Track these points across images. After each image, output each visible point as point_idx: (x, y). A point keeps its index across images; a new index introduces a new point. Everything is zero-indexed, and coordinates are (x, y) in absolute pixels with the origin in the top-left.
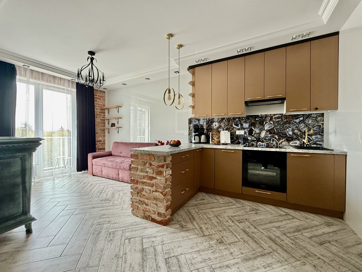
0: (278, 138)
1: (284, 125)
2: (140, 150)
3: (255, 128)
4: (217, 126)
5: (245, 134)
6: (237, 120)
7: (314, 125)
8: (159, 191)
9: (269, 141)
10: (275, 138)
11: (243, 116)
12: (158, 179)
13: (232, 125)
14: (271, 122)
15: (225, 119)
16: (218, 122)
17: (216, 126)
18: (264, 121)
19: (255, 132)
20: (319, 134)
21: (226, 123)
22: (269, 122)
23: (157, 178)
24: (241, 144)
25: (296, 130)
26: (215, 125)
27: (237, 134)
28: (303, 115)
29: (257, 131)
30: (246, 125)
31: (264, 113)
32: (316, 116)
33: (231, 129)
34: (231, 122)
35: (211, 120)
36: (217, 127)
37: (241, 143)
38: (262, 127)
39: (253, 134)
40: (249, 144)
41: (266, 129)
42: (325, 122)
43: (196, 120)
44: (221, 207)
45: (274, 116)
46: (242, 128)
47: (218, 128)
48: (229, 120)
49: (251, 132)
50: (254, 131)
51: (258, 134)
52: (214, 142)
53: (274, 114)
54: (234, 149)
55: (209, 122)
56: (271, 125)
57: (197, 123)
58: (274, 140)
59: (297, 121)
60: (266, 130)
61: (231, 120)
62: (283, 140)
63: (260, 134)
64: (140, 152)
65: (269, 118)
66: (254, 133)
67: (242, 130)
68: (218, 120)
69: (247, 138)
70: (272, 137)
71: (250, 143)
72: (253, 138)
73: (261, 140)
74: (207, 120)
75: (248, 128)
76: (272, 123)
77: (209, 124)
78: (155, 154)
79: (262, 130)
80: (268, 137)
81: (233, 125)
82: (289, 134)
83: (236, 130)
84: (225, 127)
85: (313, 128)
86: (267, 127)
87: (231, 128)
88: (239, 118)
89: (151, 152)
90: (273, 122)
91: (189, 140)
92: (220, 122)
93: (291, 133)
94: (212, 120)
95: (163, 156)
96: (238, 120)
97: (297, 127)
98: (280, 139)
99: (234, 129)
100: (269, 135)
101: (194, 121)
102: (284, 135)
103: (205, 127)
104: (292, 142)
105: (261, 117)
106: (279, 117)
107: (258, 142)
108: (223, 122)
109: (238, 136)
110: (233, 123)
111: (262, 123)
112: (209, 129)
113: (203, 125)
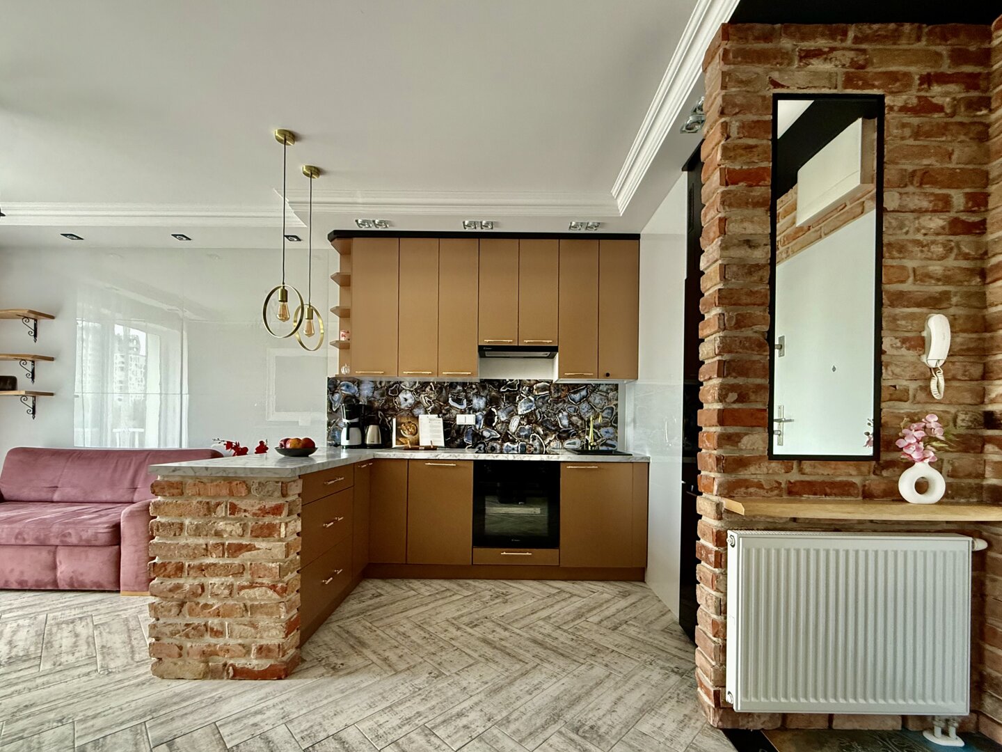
0: (542, 433)
1: (554, 406)
2: (191, 467)
3: (498, 410)
4: (411, 401)
5: (477, 422)
6: (459, 388)
7: (603, 406)
8: (262, 585)
9: (527, 440)
10: (538, 433)
11: (473, 381)
12: (259, 549)
13: (446, 402)
14: (530, 397)
15: (431, 384)
16: (411, 391)
17: (408, 402)
18: (517, 395)
19: (498, 418)
20: (612, 426)
21: (432, 396)
22: (527, 396)
23: (257, 546)
24: (469, 448)
25: (575, 416)
26: (405, 399)
27: (458, 423)
28: (586, 385)
29: (503, 418)
30: (479, 403)
31: (515, 376)
32: (607, 390)
33: (446, 410)
34: (444, 391)
35: (393, 385)
36: (410, 404)
37: (468, 444)
38: (513, 407)
39: (494, 424)
40: (485, 446)
41: (520, 413)
42: (619, 402)
43: (350, 384)
44: (426, 605)
45: (536, 383)
46: (470, 409)
47: (412, 406)
48: (440, 387)
49: (489, 420)
50: (495, 416)
51: (504, 424)
52: (403, 444)
53: (537, 380)
54: (455, 458)
55: (387, 390)
56: (531, 404)
57: (353, 391)
58: (535, 436)
59: (577, 397)
60: (520, 415)
61: (446, 389)
62: (553, 437)
63: (509, 423)
64: (192, 474)
65: (527, 388)
66: (496, 421)
67: (469, 413)
68: (412, 387)
69: (482, 432)
70: (532, 430)
71: (488, 444)
72: (494, 433)
73: (511, 438)
74: (383, 385)
75: (484, 410)
76: (533, 399)
77: (387, 394)
78: (252, 476)
79: (512, 416)
80: (524, 432)
81: (448, 400)
82: (562, 425)
83: (457, 414)
84: (431, 405)
85: (602, 412)
86: (522, 409)
87: (446, 408)
88: (464, 384)
89: (236, 473)
90: (535, 397)
91: (330, 438)
92: (417, 393)
93: (565, 422)
94: (396, 387)
95: (277, 482)
96: (461, 388)
97: (576, 411)
98: (546, 435)
99: (453, 411)
100: (527, 427)
101: (344, 385)
102: (554, 426)
103: (376, 404)
104: (568, 441)
105: (510, 384)
106: (545, 386)
107: (504, 441)
108: (425, 391)
109: (460, 429)
110: (450, 396)
111: (512, 399)
112: (389, 408)
113: (373, 399)
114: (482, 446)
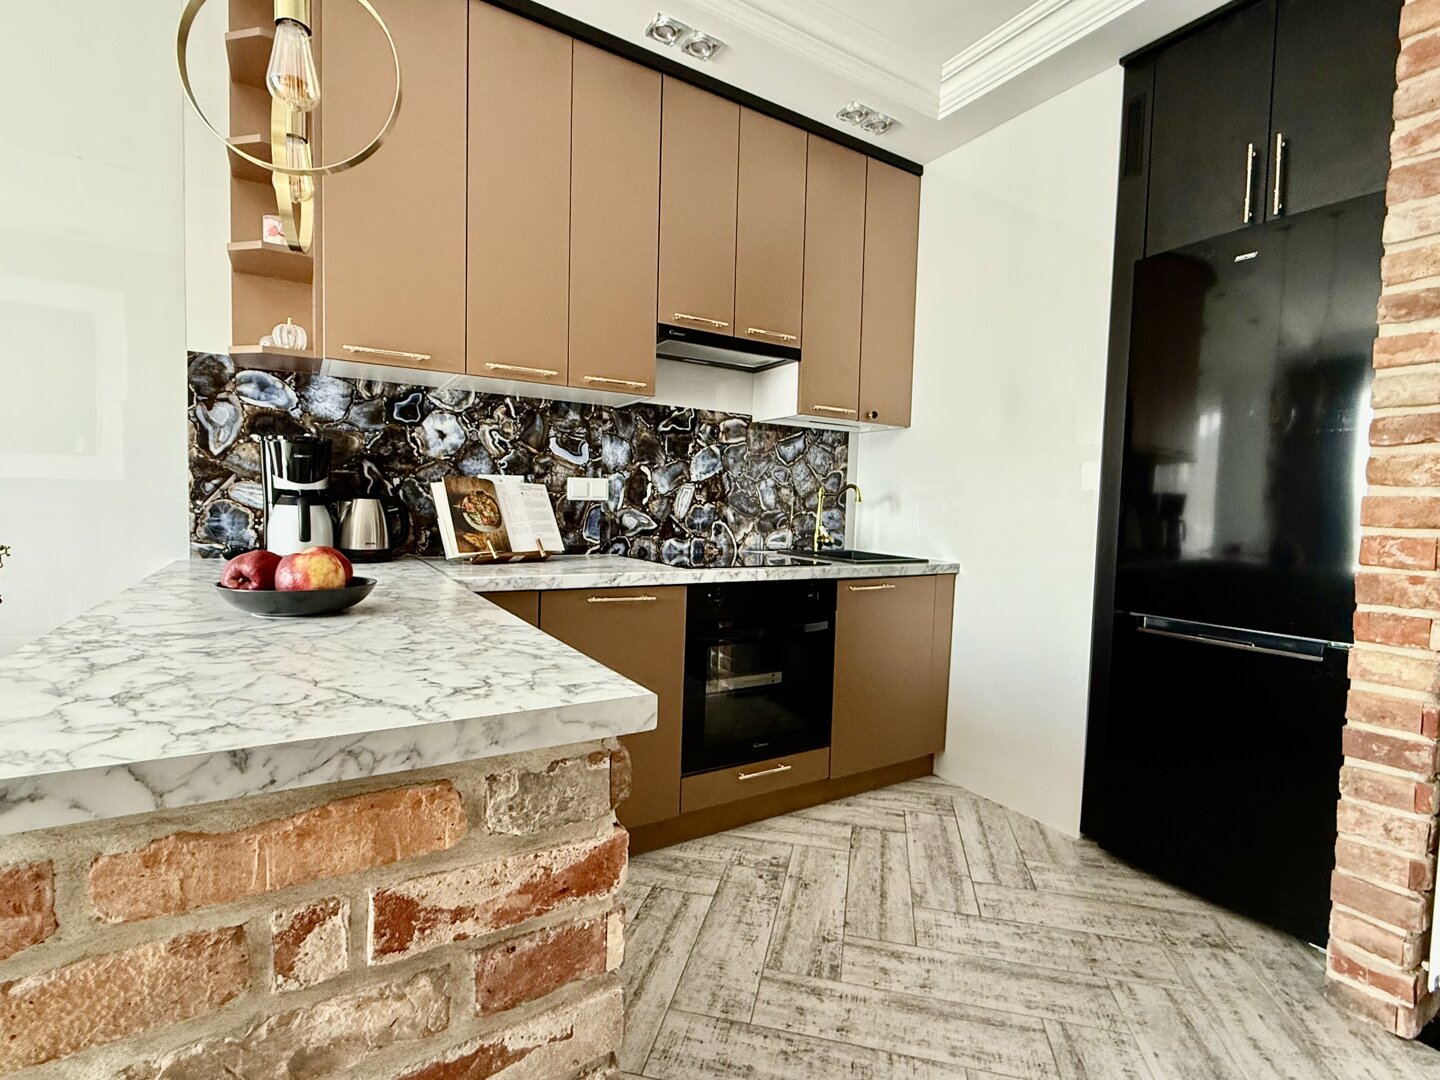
0: (732, 518)
1: (752, 466)
3: (653, 470)
4: (455, 438)
5: (610, 496)
6: (573, 416)
7: (827, 471)
9: (705, 534)
10: (725, 520)
11: (605, 403)
13: (543, 446)
14: (713, 447)
15: (508, 401)
16: (457, 415)
17: (447, 440)
18: (690, 440)
19: (653, 487)
20: (838, 507)
21: (510, 431)
22: (708, 445)
24: (593, 552)
25: (784, 486)
26: (440, 433)
27: (570, 497)
28: (804, 430)
29: (664, 488)
30: (615, 453)
31: (689, 404)
32: (833, 442)
33: (542, 465)
34: (538, 422)
35: (406, 395)
36: (454, 447)
37: (592, 545)
38: (681, 465)
39: (645, 501)
40: (627, 548)
41: (694, 479)
42: (849, 465)
43: (270, 379)
45: (725, 419)
47: (459, 451)
48: (529, 411)
49: (635, 491)
50: (648, 482)
51: (665, 501)
52: (476, 549)
53: (725, 414)
54: (653, 583)
55: (390, 406)
56: (714, 460)
57: (281, 401)
58: (720, 526)
59: (789, 451)
60: (695, 483)
61: (543, 416)
62: (750, 528)
63: (674, 499)
65: (709, 428)
66: (649, 495)
67: (596, 476)
68: (458, 404)
69: (621, 518)
70: (715, 513)
71: (632, 542)
72: (645, 519)
73: (677, 530)
74: (377, 390)
75: (625, 469)
76: (717, 451)
77: (390, 418)
79: (680, 483)
80: (700, 517)
81: (548, 443)
82: (765, 505)
83: (568, 476)
84: (507, 453)
85: (825, 481)
86: (699, 469)
87: (542, 461)
88: (584, 409)
90: (721, 446)
91: (201, 533)
92: (472, 420)
93: (770, 499)
94: (415, 400)
96: (577, 417)
97: (787, 477)
98: (739, 523)
99: (559, 469)
100: (707, 507)
101: (249, 381)
102: (751, 505)
103: (357, 442)
104: (774, 535)
105: (676, 417)
106: (739, 426)
107: (665, 535)
108: (492, 417)
109: (575, 510)
110: (552, 433)
111: (680, 449)
112: (395, 454)
113: (345, 426)
114: (621, 547)
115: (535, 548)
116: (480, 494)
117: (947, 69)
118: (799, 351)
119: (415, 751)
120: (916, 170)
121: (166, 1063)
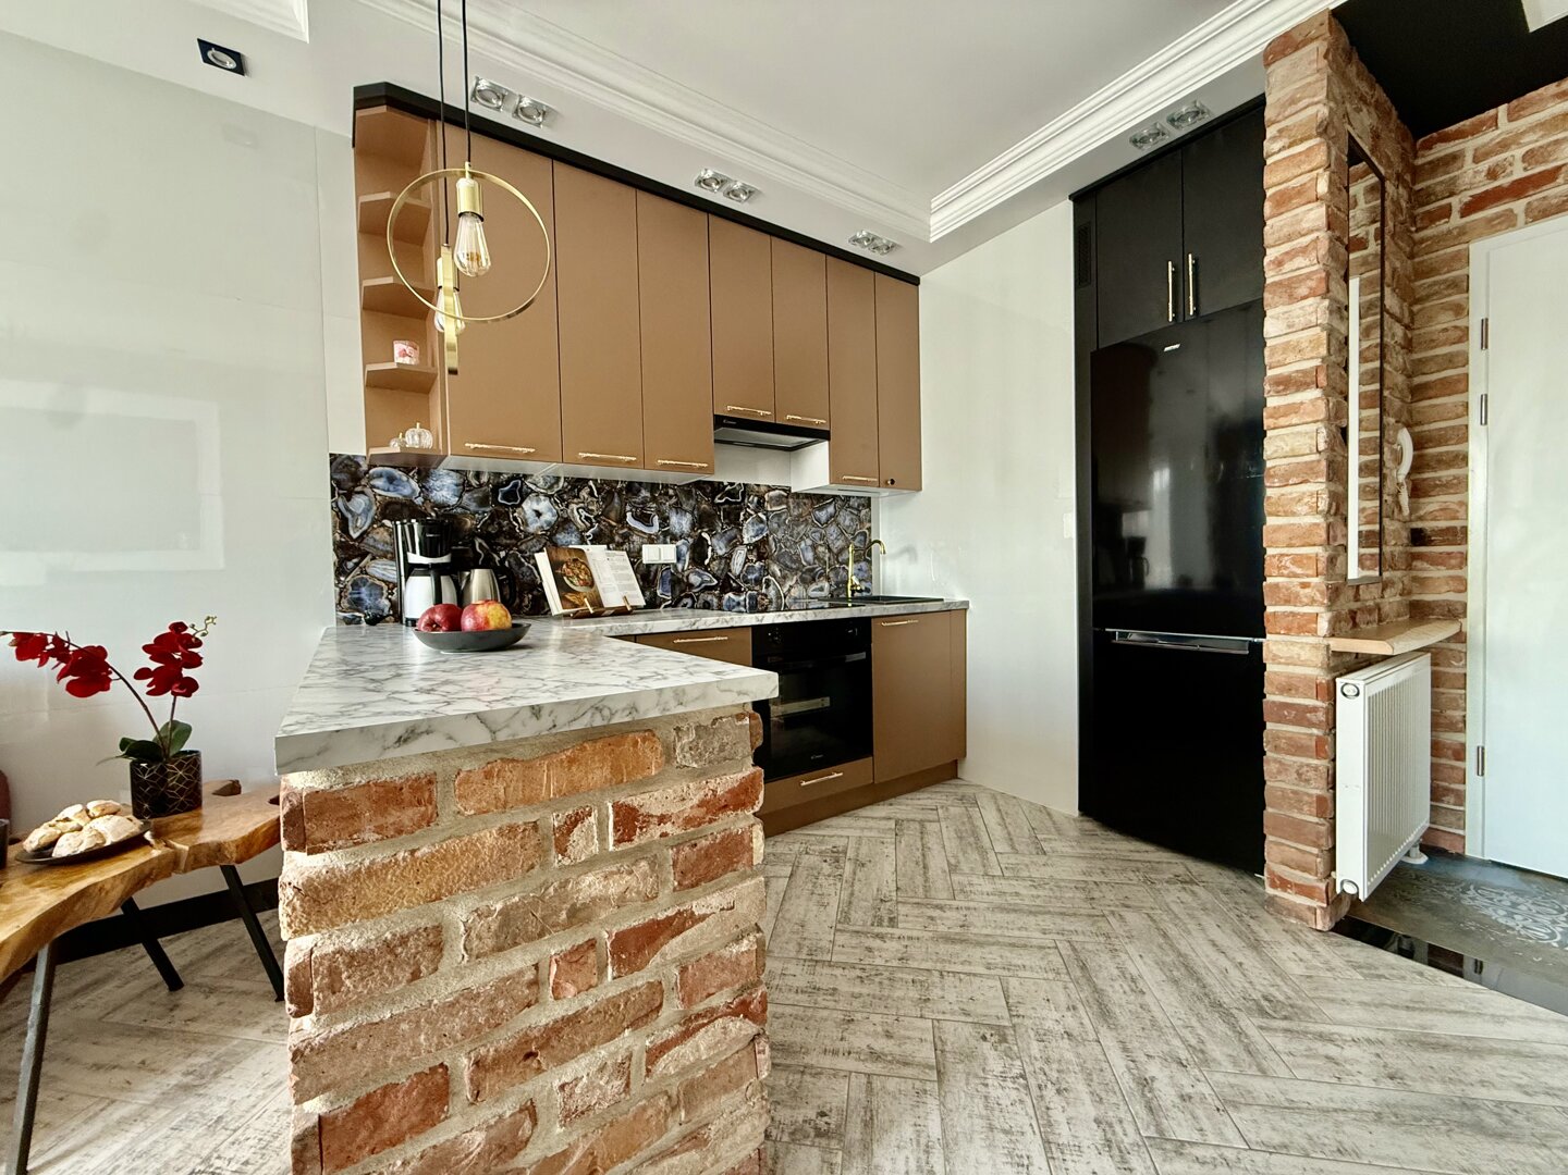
0: (779, 573)
1: (793, 529)
3: (712, 536)
4: (549, 516)
5: (679, 559)
6: (645, 493)
7: (855, 531)
9: (757, 588)
10: (774, 576)
11: (670, 482)
13: (622, 520)
14: (760, 514)
15: (591, 483)
16: (550, 497)
17: (543, 518)
18: (741, 509)
19: (713, 550)
20: (865, 560)
21: (594, 508)
22: (756, 513)
24: (666, 607)
25: (820, 545)
26: (537, 512)
27: (646, 561)
28: (834, 497)
29: (721, 550)
30: (681, 522)
31: (739, 479)
32: (859, 506)
33: (621, 536)
34: (616, 500)
35: (508, 482)
36: (549, 523)
37: (665, 600)
38: (735, 530)
39: (707, 562)
40: (694, 602)
41: (746, 542)
42: (873, 525)
43: (397, 473)
45: (769, 491)
46: (666, 534)
47: (552, 527)
48: (607, 490)
49: (698, 551)
50: (708, 546)
51: (723, 561)
52: (577, 606)
53: (769, 486)
55: (495, 491)
56: (762, 526)
57: (406, 491)
58: (769, 580)
59: (823, 515)
60: (747, 545)
61: (620, 495)
62: (794, 581)
63: (730, 559)
65: (756, 499)
66: (709, 556)
67: (665, 543)
68: (551, 487)
69: (687, 577)
70: (764, 570)
71: (697, 597)
72: (707, 577)
73: (734, 585)
74: (484, 479)
75: (689, 536)
76: (764, 518)
77: (495, 501)
79: (735, 546)
80: (753, 573)
81: (626, 517)
82: (806, 561)
83: (643, 543)
84: (592, 526)
85: (854, 539)
86: (748, 536)
87: (621, 532)
88: (653, 487)
90: (767, 514)
91: (345, 604)
92: (563, 500)
93: (810, 556)
94: (515, 485)
96: (648, 495)
97: (822, 537)
98: (784, 577)
99: (635, 538)
100: (757, 565)
101: (380, 476)
102: (794, 562)
103: (469, 523)
104: (814, 586)
105: (729, 491)
106: (780, 496)
107: (724, 591)
108: (578, 497)
109: (649, 572)
110: (628, 508)
111: (733, 519)
112: (500, 532)
113: (459, 510)
114: (689, 601)
115: (622, 604)
116: (575, 560)
117: (935, 203)
118: (828, 432)
119: (634, 709)
120: (915, 281)
121: (499, 906)
